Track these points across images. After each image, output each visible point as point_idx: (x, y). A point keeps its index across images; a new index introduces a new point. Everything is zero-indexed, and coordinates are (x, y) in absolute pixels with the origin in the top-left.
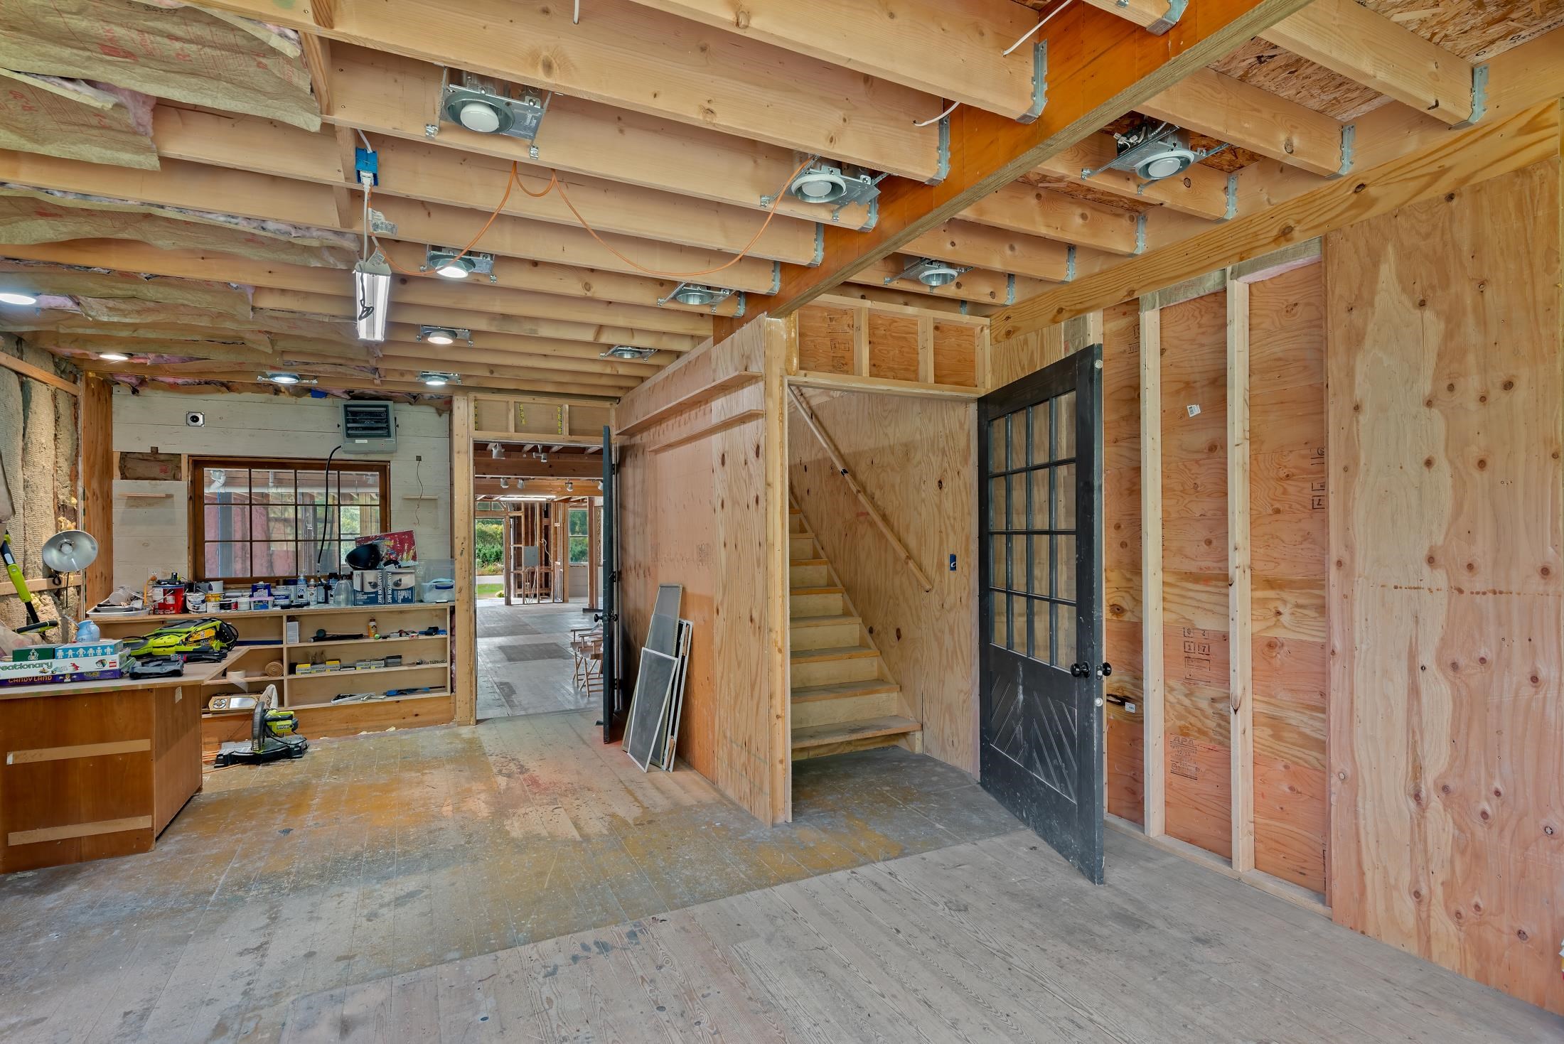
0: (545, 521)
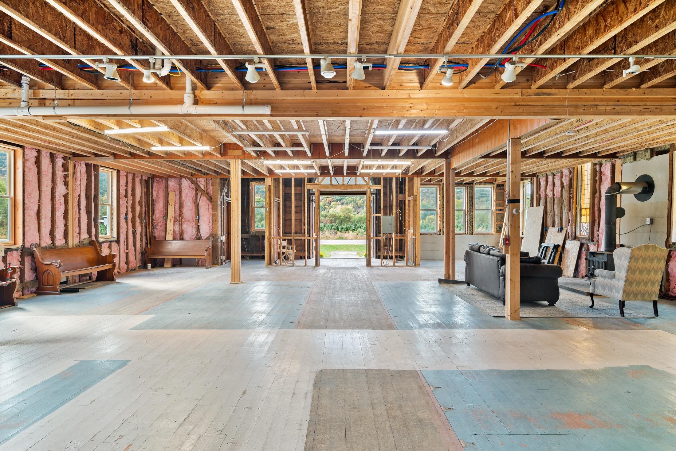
0: (400, 197)
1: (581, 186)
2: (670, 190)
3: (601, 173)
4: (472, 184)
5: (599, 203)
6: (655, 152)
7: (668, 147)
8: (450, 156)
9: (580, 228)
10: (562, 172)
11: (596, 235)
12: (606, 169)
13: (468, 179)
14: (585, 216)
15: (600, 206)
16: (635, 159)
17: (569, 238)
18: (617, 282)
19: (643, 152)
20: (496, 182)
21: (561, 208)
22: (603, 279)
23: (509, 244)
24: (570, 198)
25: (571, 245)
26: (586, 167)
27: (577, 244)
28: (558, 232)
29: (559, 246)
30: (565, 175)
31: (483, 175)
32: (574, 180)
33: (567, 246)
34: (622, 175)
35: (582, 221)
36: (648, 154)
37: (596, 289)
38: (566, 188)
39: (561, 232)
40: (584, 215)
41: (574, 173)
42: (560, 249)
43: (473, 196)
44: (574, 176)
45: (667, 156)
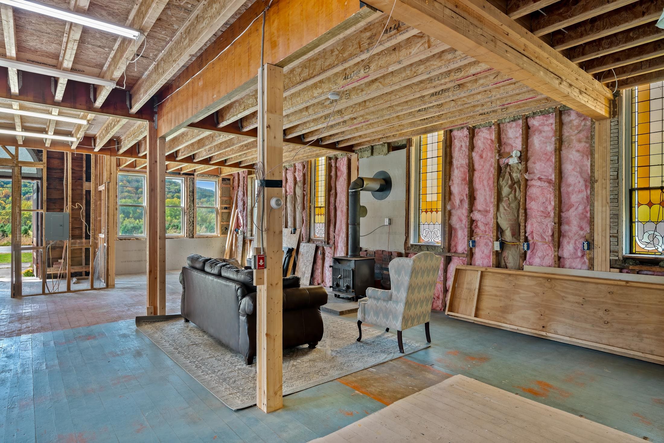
1: (315, 182)
2: (408, 188)
3: (336, 168)
4: (193, 175)
5: (335, 201)
6: (391, 147)
7: (404, 142)
8: (156, 117)
9: (314, 230)
10: (295, 166)
11: (331, 236)
12: (342, 164)
13: (188, 167)
14: (320, 216)
15: (336, 205)
16: (372, 154)
17: (303, 240)
18: (395, 305)
19: (381, 146)
20: (222, 175)
21: (295, 206)
22: (375, 302)
23: (263, 267)
24: (304, 196)
25: (305, 248)
26: (320, 161)
27: (313, 246)
28: (291, 233)
29: (293, 249)
30: (298, 169)
31: (206, 161)
32: (308, 175)
33: (301, 250)
34: (358, 170)
35: (316, 221)
36: (385, 149)
37: (366, 317)
38: (300, 184)
39: (294, 233)
40: (318, 215)
41: (307, 168)
42: (294, 253)
43: (193, 190)
44: (308, 171)
45: (404, 151)
